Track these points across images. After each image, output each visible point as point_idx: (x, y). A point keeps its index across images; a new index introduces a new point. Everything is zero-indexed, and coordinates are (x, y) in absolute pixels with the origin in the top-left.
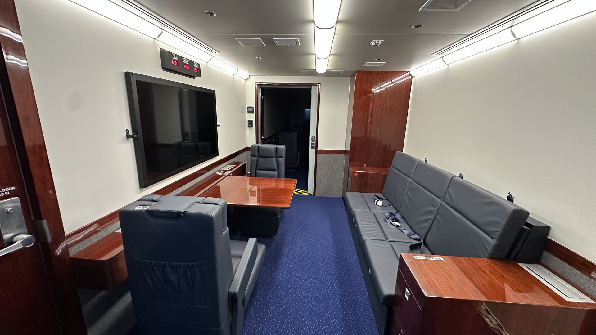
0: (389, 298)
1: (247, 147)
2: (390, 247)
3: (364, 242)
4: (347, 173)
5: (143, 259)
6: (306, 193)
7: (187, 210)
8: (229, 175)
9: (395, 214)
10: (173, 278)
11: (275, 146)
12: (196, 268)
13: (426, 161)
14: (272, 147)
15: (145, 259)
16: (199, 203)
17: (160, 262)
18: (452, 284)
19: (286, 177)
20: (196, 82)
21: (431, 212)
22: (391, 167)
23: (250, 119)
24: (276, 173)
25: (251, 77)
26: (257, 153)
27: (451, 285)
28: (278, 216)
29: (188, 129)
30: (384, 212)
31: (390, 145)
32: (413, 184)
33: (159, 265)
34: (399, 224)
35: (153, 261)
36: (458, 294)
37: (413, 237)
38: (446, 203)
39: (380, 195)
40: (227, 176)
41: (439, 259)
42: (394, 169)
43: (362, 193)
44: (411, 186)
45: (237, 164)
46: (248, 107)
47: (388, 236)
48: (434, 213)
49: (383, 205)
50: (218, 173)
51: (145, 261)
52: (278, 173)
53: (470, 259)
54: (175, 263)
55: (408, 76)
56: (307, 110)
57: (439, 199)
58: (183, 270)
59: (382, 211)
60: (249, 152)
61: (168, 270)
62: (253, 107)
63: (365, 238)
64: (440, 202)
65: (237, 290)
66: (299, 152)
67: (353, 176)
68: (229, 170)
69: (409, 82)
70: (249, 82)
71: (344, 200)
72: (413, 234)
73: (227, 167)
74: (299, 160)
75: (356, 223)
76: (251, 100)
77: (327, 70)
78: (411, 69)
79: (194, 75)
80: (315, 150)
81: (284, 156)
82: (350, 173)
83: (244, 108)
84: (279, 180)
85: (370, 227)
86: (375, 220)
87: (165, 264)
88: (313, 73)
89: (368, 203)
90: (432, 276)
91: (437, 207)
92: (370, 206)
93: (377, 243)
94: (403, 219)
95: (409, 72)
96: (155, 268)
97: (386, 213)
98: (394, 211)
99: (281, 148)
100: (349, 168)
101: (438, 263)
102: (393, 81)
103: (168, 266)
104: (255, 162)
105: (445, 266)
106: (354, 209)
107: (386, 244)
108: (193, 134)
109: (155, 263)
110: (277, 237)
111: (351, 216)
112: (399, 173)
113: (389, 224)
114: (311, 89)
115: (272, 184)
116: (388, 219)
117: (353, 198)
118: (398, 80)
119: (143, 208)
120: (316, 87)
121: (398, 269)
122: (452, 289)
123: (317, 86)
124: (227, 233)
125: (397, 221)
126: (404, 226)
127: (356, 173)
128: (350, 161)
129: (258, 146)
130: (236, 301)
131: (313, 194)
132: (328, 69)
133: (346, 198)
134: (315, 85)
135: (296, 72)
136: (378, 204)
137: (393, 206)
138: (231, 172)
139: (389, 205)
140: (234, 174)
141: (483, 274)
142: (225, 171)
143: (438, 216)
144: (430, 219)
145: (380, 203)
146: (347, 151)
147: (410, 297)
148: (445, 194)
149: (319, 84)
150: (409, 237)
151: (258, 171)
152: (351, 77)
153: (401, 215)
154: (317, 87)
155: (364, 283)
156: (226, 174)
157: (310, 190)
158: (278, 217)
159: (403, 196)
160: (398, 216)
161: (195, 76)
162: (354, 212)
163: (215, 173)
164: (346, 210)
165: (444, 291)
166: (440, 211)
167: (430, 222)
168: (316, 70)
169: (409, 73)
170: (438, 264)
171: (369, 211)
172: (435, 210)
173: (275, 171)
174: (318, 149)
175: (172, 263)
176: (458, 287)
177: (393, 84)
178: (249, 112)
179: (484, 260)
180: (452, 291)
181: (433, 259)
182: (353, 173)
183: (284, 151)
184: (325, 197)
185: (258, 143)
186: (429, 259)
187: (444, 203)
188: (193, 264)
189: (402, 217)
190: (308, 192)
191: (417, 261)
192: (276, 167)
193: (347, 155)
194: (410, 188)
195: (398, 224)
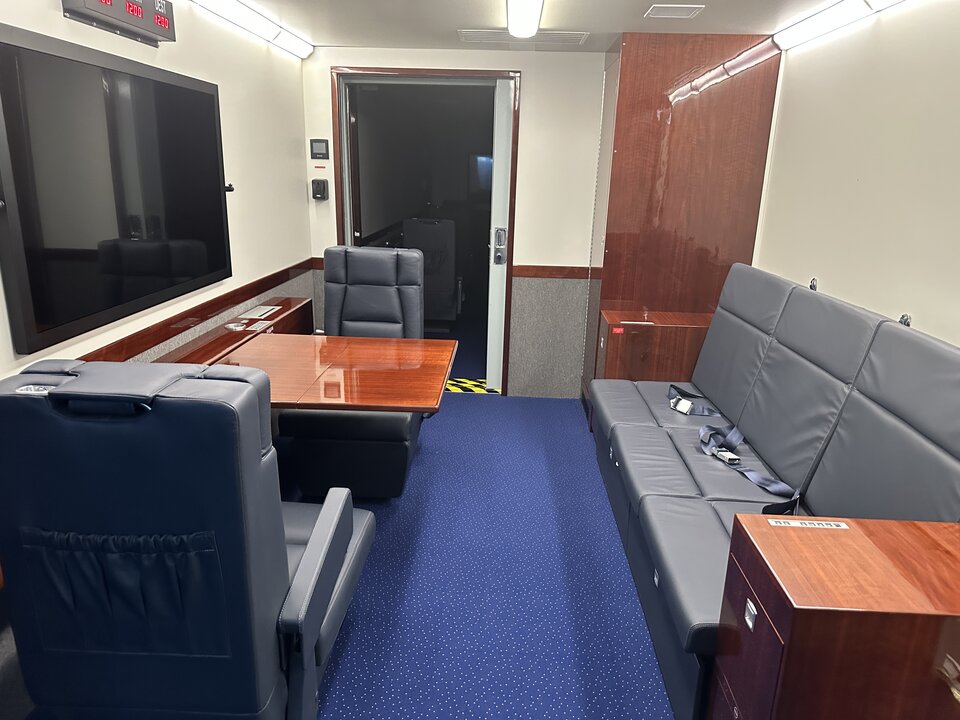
0: (705, 633)
1: (313, 259)
2: (711, 513)
3: (640, 503)
4: (595, 328)
5: (44, 530)
6: (482, 387)
7: (161, 394)
8: (264, 331)
9: (726, 431)
10: (127, 578)
11: (395, 253)
12: (189, 552)
13: (813, 287)
14: (386, 254)
15: (50, 531)
16: (191, 377)
17: (91, 536)
18: (866, 580)
19: (427, 336)
20: (162, 58)
21: (820, 420)
22: (718, 308)
23: (320, 176)
24: (398, 327)
25: (321, 52)
26: (342, 273)
27: (863, 582)
28: (407, 443)
29: (137, 207)
30: (697, 428)
31: (717, 249)
32: (776, 350)
33: (88, 544)
34: (736, 457)
35: (72, 534)
36: (877, 602)
37: (773, 488)
38: (861, 393)
39: (686, 387)
40: (258, 334)
41: (834, 527)
42: (725, 312)
43: (636, 383)
44: (772, 354)
45: (286, 303)
46: (312, 141)
47: (706, 487)
48: (831, 422)
49: (692, 412)
50: (232, 326)
51: (51, 533)
52: (404, 328)
53: (915, 525)
54: (133, 539)
55: (769, 49)
56: (482, 159)
57: (843, 384)
58: (154, 555)
59: (692, 427)
60: (321, 274)
61: (114, 557)
62: (326, 142)
63: (642, 490)
64: (847, 391)
65: (302, 615)
66: (461, 278)
67: (611, 336)
68: (262, 317)
69: (773, 67)
70: (310, 66)
71: (588, 406)
72: (773, 482)
73: (256, 310)
74: (461, 298)
75: (618, 456)
76: (320, 121)
77: (539, 30)
78: (780, 26)
79: (154, 36)
80: (505, 266)
81: (420, 280)
82: (604, 329)
83: (300, 142)
84: (407, 342)
85: (659, 466)
86: (670, 449)
87: (105, 541)
88: (500, 40)
89: (653, 407)
90: (815, 565)
91: (837, 403)
92: (657, 412)
93: (677, 504)
94: (747, 447)
95: (772, 36)
96: (78, 554)
97: (701, 430)
98: (722, 425)
99: (410, 258)
100: (600, 313)
101: (834, 534)
102: (727, 65)
103: (114, 549)
104: (340, 297)
105: (850, 542)
106: (613, 423)
107: (701, 507)
108: (153, 222)
109: (78, 539)
110: (404, 503)
111: (605, 442)
112: (741, 322)
113: (710, 458)
114: (494, 88)
115: (388, 355)
116: (706, 444)
117: (610, 395)
118: (743, 62)
119: (38, 390)
120: (509, 84)
121: (730, 557)
122: (865, 591)
123: (512, 78)
124: (271, 461)
125: (731, 449)
126: (750, 461)
127: (619, 326)
128: (604, 297)
129: (346, 252)
130: (299, 648)
131: (500, 391)
132: (541, 27)
133: (593, 395)
134: (504, 75)
135: (450, 38)
136: (678, 408)
137: (721, 413)
138: (269, 323)
139: (709, 410)
140: (281, 328)
141: (944, 557)
142: (252, 321)
143: (838, 428)
144: (819, 439)
145: (685, 405)
146: (594, 270)
147: (757, 619)
148: (860, 369)
149: (518, 74)
150: (760, 489)
151: (349, 324)
152: (609, 54)
153: (742, 434)
154: (512, 82)
155: (640, 614)
156: (257, 327)
157: (494, 380)
158: (406, 447)
159: (749, 384)
160: (734, 437)
161: (160, 38)
162: (612, 429)
163: (223, 326)
164: (591, 431)
165: (843, 595)
166: (844, 415)
167: (820, 446)
168: (507, 29)
169: (773, 41)
170: (833, 536)
171: (655, 426)
172: (833, 414)
173: (395, 322)
174: (515, 263)
175: (123, 539)
176: (879, 587)
177: (726, 77)
178: (314, 156)
179: (952, 526)
180: (866, 596)
181: (821, 526)
182: (611, 327)
183: (420, 265)
184: (533, 399)
185: (344, 244)
186: (809, 526)
187: (856, 394)
188: (182, 539)
189: (746, 441)
190: (488, 386)
191: (780, 531)
192: (397, 312)
193: (594, 280)
194: (767, 361)
195: (733, 456)
